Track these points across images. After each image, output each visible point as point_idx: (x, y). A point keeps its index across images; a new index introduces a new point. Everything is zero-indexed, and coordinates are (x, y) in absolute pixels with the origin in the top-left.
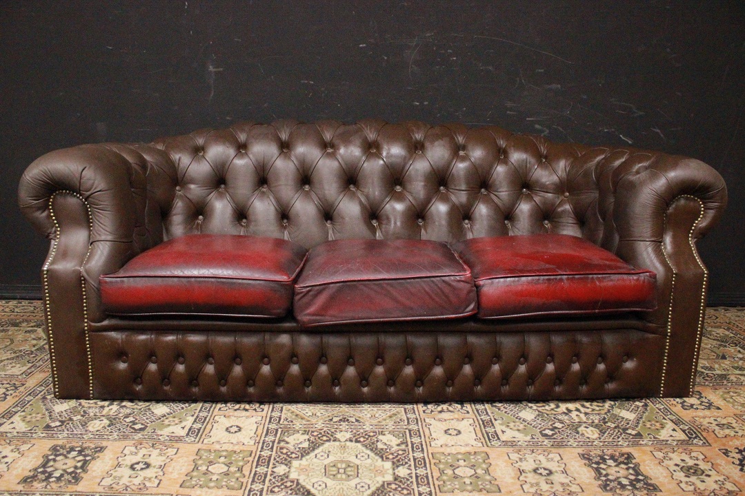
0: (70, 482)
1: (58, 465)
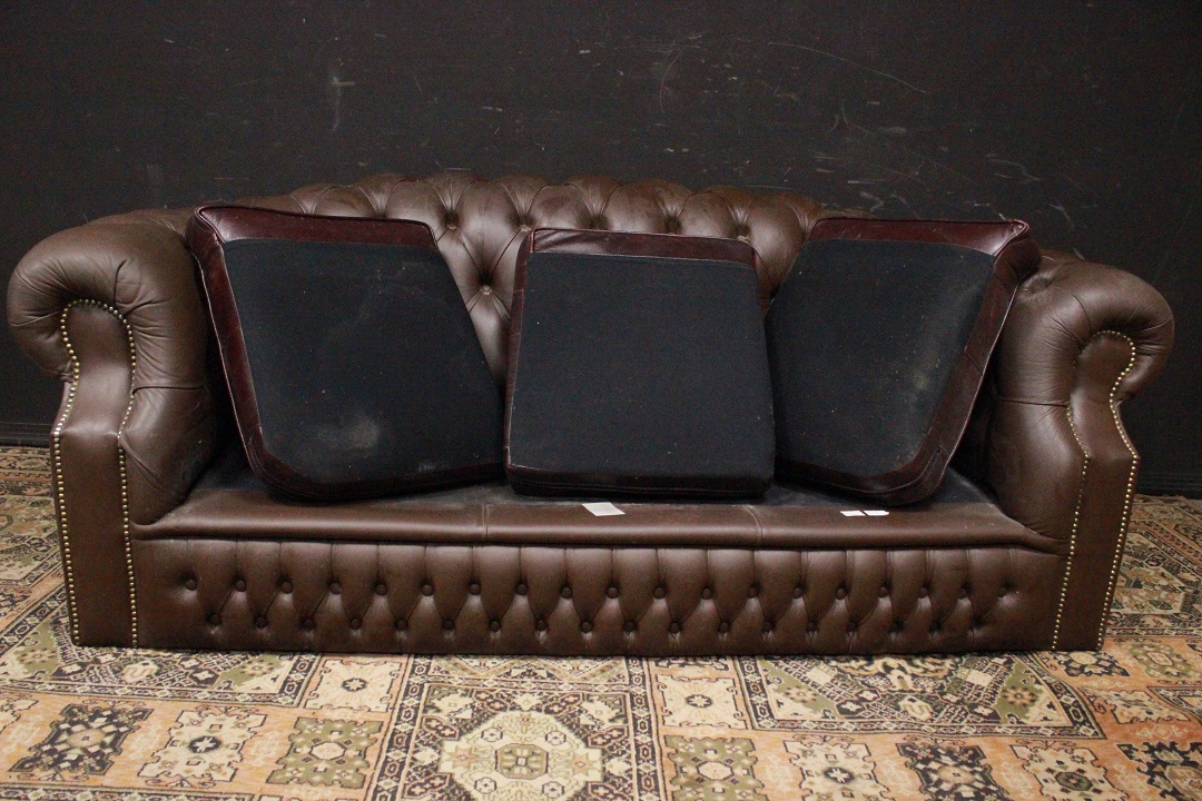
0: (92, 769)
1: (77, 740)
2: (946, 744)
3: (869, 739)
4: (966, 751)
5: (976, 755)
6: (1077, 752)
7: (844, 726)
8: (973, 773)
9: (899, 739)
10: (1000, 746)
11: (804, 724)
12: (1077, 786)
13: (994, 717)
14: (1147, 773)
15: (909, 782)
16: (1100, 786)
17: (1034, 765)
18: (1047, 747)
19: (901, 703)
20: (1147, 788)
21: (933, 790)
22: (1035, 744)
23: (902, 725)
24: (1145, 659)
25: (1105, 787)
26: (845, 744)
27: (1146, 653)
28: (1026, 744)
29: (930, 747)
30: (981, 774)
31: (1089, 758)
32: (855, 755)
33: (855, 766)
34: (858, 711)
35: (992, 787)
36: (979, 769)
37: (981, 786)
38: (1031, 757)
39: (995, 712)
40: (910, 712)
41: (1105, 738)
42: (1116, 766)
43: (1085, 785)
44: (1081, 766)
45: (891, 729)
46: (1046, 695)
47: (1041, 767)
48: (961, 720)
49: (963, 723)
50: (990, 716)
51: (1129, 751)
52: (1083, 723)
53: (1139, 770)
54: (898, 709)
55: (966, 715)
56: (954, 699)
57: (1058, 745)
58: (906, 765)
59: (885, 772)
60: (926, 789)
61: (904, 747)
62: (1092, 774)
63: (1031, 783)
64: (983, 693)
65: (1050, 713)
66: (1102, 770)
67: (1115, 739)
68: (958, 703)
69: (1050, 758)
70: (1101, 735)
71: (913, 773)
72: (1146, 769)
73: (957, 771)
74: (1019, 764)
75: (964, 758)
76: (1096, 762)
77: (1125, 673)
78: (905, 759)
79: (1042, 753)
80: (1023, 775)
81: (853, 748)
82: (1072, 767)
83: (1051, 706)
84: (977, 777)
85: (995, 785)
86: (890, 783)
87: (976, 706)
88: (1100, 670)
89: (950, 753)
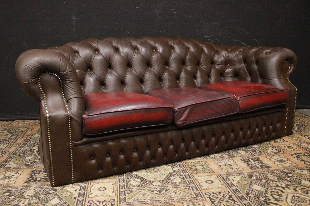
2: (251, 158)
3: (233, 158)
4: (256, 158)
5: (258, 159)
6: (280, 156)
7: (226, 156)
8: (258, 162)
9: (240, 158)
10: (263, 157)
11: (217, 157)
12: (282, 162)
13: (260, 152)
14: (297, 158)
15: (245, 165)
16: (287, 161)
17: (271, 159)
18: (274, 156)
19: (238, 152)
20: (297, 160)
21: (251, 166)
22: (271, 156)
23: (240, 156)
24: (291, 139)
25: (288, 161)
26: (228, 160)
27: (291, 138)
28: (269, 156)
29: (247, 159)
30: (260, 162)
31: (283, 157)
32: (231, 161)
33: (231, 163)
34: (229, 154)
35: (263, 164)
36: (260, 161)
37: (261, 165)
38: (271, 158)
39: (260, 151)
40: (241, 153)
41: (286, 153)
42: (289, 158)
43: (284, 161)
44: (282, 158)
45: (238, 156)
46: (271, 148)
47: (273, 160)
48: (253, 153)
49: (254, 154)
50: (259, 152)
51: (292, 155)
52: (280, 151)
53: (295, 158)
54: (238, 153)
55: (254, 152)
56: (250, 150)
57: (276, 155)
58: (243, 162)
59: (239, 164)
60: (249, 166)
61: (241, 159)
62: (284, 159)
63: (272, 162)
64: (256, 148)
65: (273, 151)
66: (287, 158)
67: (288, 153)
68: (251, 150)
69: (275, 158)
70: (284, 153)
71: (245, 163)
72: (296, 157)
73: (255, 163)
74: (268, 159)
75: (256, 160)
76: (285, 157)
77: (287, 142)
78: (242, 161)
79: (273, 157)
80: (270, 161)
81: (230, 160)
82: (280, 159)
83: (272, 150)
84: (260, 163)
85: (264, 164)
86: (240, 165)
87: (256, 150)
88: (281, 142)
89: (252, 159)
